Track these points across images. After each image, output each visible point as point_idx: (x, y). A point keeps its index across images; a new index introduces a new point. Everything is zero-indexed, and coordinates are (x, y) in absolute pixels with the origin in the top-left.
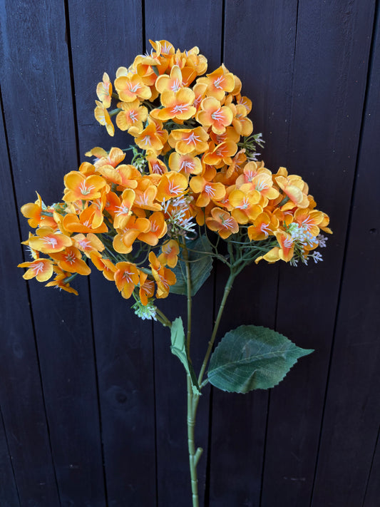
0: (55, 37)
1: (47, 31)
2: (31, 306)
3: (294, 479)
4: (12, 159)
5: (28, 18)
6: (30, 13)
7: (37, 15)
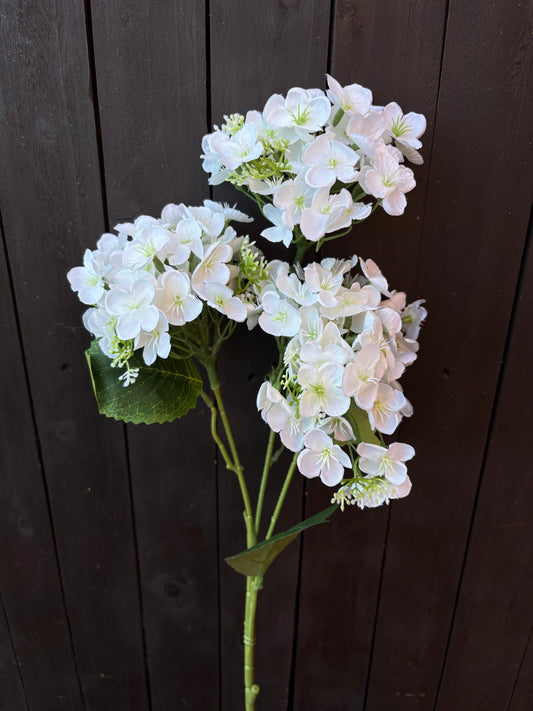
0: (74, 91)
1: (62, 81)
2: (43, 468)
3: (408, 695)
4: (12, 266)
5: (32, 61)
6: (34, 54)
7: (45, 56)
